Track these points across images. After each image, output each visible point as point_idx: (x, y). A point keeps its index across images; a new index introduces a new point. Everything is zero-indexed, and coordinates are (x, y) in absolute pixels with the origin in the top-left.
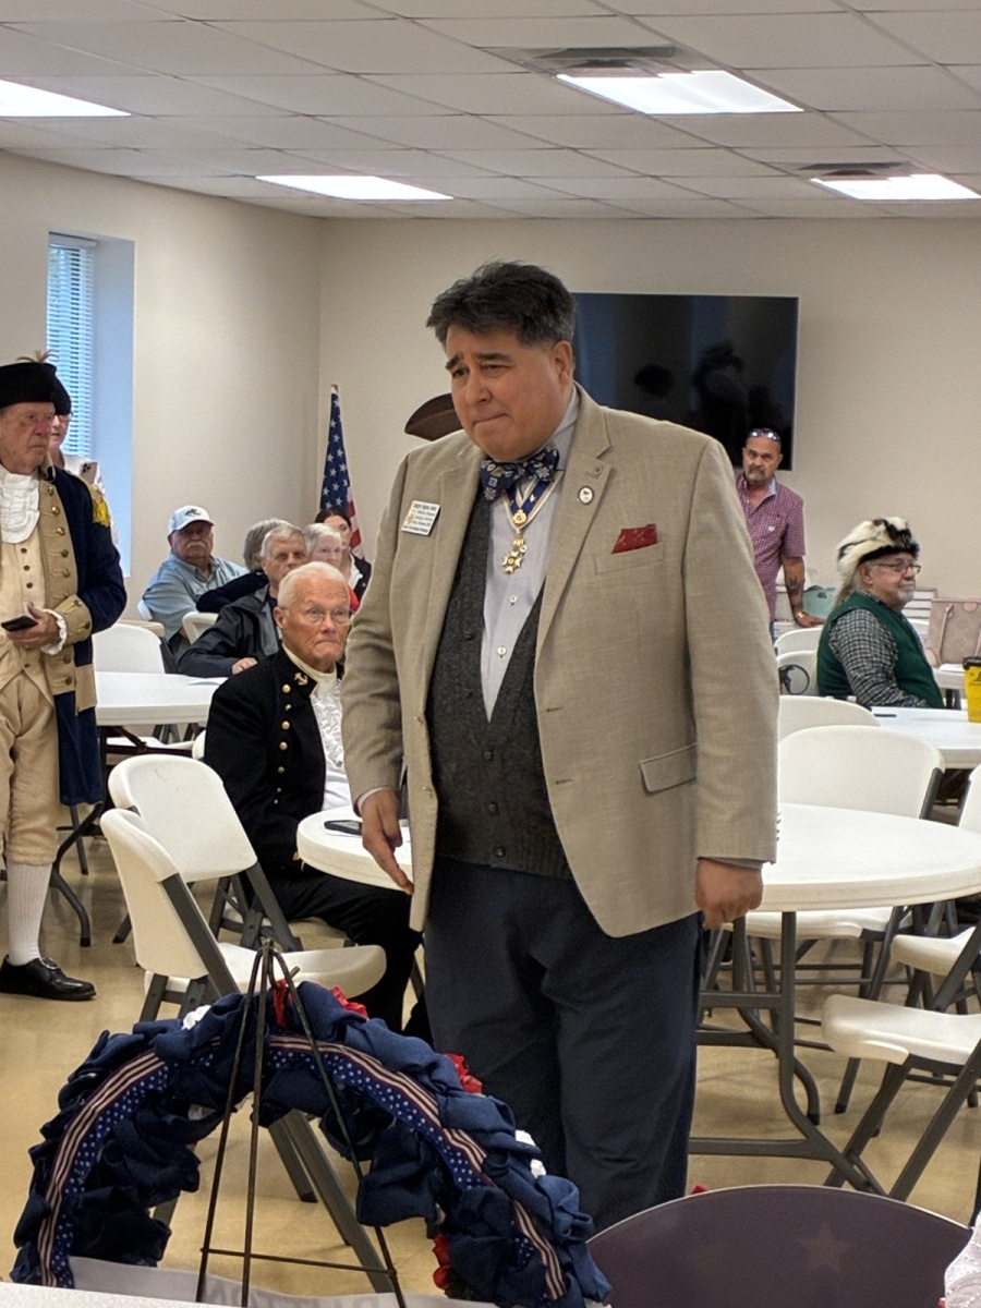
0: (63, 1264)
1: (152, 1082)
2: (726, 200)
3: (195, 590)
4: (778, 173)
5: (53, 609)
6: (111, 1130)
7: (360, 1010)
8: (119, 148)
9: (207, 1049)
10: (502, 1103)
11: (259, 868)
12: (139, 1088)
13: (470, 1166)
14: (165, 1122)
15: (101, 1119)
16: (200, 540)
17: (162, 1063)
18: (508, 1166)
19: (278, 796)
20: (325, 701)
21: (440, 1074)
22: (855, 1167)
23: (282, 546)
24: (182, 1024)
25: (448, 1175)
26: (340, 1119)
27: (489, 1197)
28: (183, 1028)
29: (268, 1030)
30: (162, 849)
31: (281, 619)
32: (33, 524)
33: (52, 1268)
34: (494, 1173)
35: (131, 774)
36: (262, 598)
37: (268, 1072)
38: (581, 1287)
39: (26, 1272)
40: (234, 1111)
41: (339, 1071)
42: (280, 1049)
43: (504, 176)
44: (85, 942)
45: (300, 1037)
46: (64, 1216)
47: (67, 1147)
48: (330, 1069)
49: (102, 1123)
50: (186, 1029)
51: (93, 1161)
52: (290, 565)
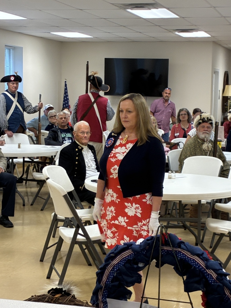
0: (105, 300)
1: (129, 257)
2: (154, 37)
4: (168, 31)
6: (118, 269)
9: (144, 249)
11: (75, 191)
12: (126, 258)
13: (213, 278)
14: (133, 267)
17: (132, 252)
18: (223, 278)
19: (75, 174)
20: (85, 152)
21: (204, 256)
23: (61, 116)
25: (207, 280)
26: (179, 267)
29: (162, 245)
30: (63, 188)
31: (75, 134)
33: (102, 301)
34: (219, 280)
39: (94, 302)
40: (151, 264)
41: (179, 255)
42: (164, 249)
43: (106, 32)
44: (24, 205)
45: (169, 247)
46: (105, 289)
47: (107, 272)
48: (176, 255)
49: (116, 267)
50: (138, 244)
51: (113, 276)
52: (63, 121)
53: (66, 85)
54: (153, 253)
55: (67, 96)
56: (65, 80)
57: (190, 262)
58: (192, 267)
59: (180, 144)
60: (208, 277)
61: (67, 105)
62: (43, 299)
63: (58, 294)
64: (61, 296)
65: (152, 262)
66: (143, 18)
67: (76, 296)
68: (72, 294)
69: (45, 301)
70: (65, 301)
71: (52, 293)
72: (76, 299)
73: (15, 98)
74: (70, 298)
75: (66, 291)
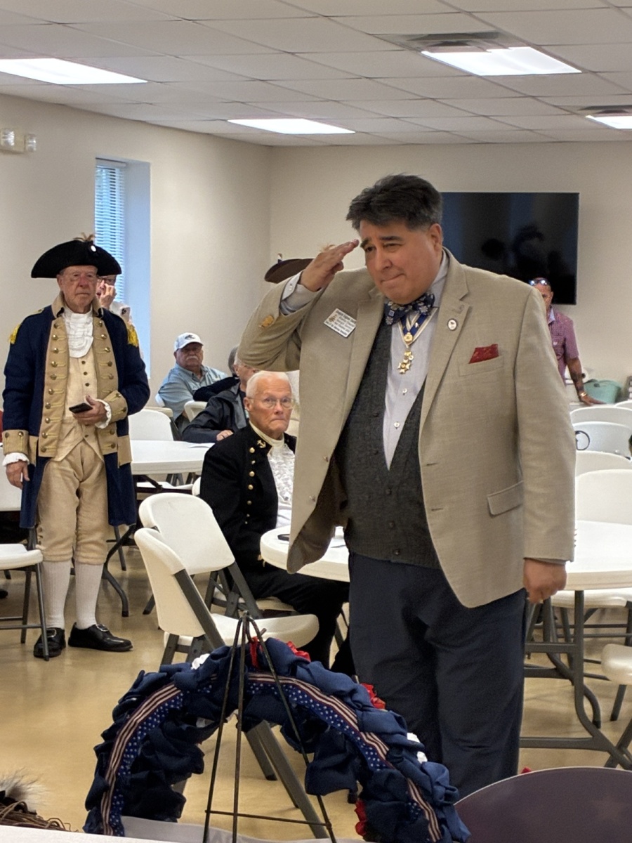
0: (117, 821)
2: (531, 130)
3: (192, 387)
4: (567, 113)
5: (103, 399)
6: (147, 735)
7: (305, 656)
8: (140, 103)
9: (208, 682)
10: (398, 715)
11: (236, 565)
12: (164, 707)
13: (378, 756)
14: (181, 729)
15: (140, 727)
16: (195, 355)
17: (179, 691)
18: (403, 756)
19: (247, 519)
20: (277, 458)
21: (358, 697)
22: (625, 755)
24: (191, 666)
25: (364, 762)
26: (294, 727)
27: (391, 776)
28: (192, 668)
29: (247, 669)
30: (174, 553)
31: (248, 405)
32: (89, 346)
33: (110, 824)
34: (395, 761)
35: (154, 505)
36: (235, 392)
37: (248, 697)
38: (451, 833)
41: (293, 695)
42: (254, 681)
43: (388, 117)
44: (125, 614)
45: (268, 674)
46: (117, 790)
47: (119, 747)
48: (287, 694)
49: (140, 730)
50: (195, 669)
51: (136, 754)
57: (322, 713)
58: (328, 727)
60: (367, 753)
66: (476, 76)
68: (21, 801)
75: (6, 793)
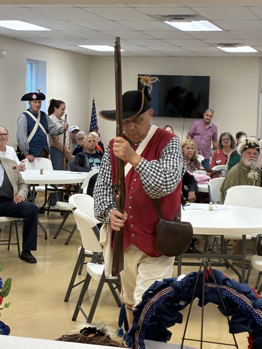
1: (170, 295)
2: (193, 52)
6: (157, 307)
8: (46, 38)
9: (186, 286)
12: (166, 296)
14: (175, 305)
15: (155, 304)
17: (173, 289)
21: (252, 294)
23: (90, 139)
24: (177, 279)
25: (254, 321)
26: (224, 306)
29: (205, 282)
30: (92, 219)
33: (139, 343)
36: (85, 152)
39: (131, 343)
40: (193, 302)
41: (224, 293)
42: (207, 287)
43: (141, 46)
44: (46, 238)
45: (213, 284)
46: (143, 329)
47: (144, 311)
48: (221, 292)
49: (155, 305)
50: (180, 281)
51: (152, 315)
52: (92, 144)
53: (94, 104)
54: (196, 291)
55: (96, 116)
56: (93, 99)
57: (236, 300)
58: (238, 306)
59: (222, 171)
60: (255, 317)
61: (95, 126)
62: (75, 339)
63: (91, 333)
64: (94, 336)
65: (194, 300)
66: (182, 31)
67: (111, 337)
68: (107, 334)
69: (77, 341)
70: (99, 341)
71: (85, 332)
72: (111, 340)
73: (38, 118)
74: (105, 338)
75: (101, 331)
